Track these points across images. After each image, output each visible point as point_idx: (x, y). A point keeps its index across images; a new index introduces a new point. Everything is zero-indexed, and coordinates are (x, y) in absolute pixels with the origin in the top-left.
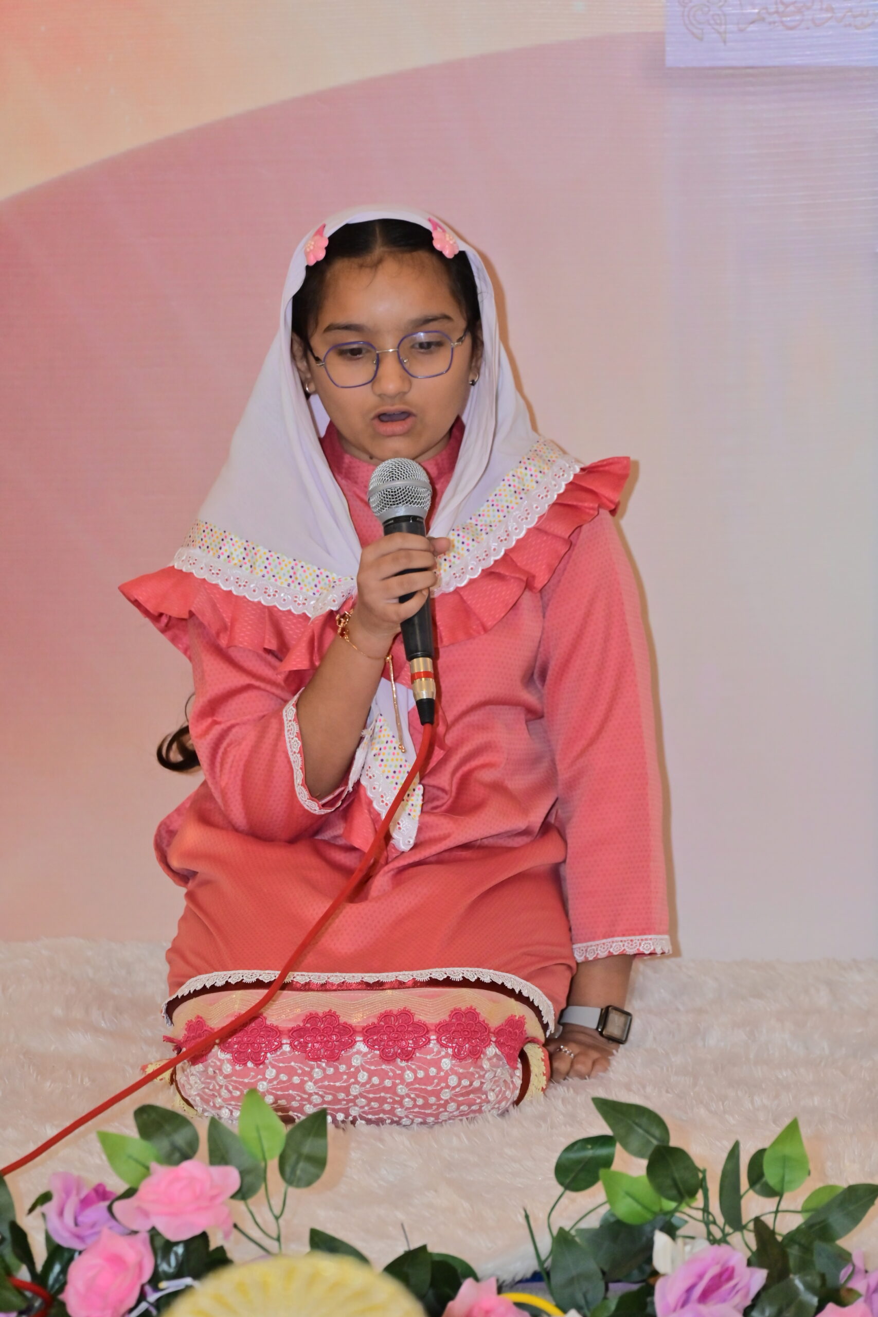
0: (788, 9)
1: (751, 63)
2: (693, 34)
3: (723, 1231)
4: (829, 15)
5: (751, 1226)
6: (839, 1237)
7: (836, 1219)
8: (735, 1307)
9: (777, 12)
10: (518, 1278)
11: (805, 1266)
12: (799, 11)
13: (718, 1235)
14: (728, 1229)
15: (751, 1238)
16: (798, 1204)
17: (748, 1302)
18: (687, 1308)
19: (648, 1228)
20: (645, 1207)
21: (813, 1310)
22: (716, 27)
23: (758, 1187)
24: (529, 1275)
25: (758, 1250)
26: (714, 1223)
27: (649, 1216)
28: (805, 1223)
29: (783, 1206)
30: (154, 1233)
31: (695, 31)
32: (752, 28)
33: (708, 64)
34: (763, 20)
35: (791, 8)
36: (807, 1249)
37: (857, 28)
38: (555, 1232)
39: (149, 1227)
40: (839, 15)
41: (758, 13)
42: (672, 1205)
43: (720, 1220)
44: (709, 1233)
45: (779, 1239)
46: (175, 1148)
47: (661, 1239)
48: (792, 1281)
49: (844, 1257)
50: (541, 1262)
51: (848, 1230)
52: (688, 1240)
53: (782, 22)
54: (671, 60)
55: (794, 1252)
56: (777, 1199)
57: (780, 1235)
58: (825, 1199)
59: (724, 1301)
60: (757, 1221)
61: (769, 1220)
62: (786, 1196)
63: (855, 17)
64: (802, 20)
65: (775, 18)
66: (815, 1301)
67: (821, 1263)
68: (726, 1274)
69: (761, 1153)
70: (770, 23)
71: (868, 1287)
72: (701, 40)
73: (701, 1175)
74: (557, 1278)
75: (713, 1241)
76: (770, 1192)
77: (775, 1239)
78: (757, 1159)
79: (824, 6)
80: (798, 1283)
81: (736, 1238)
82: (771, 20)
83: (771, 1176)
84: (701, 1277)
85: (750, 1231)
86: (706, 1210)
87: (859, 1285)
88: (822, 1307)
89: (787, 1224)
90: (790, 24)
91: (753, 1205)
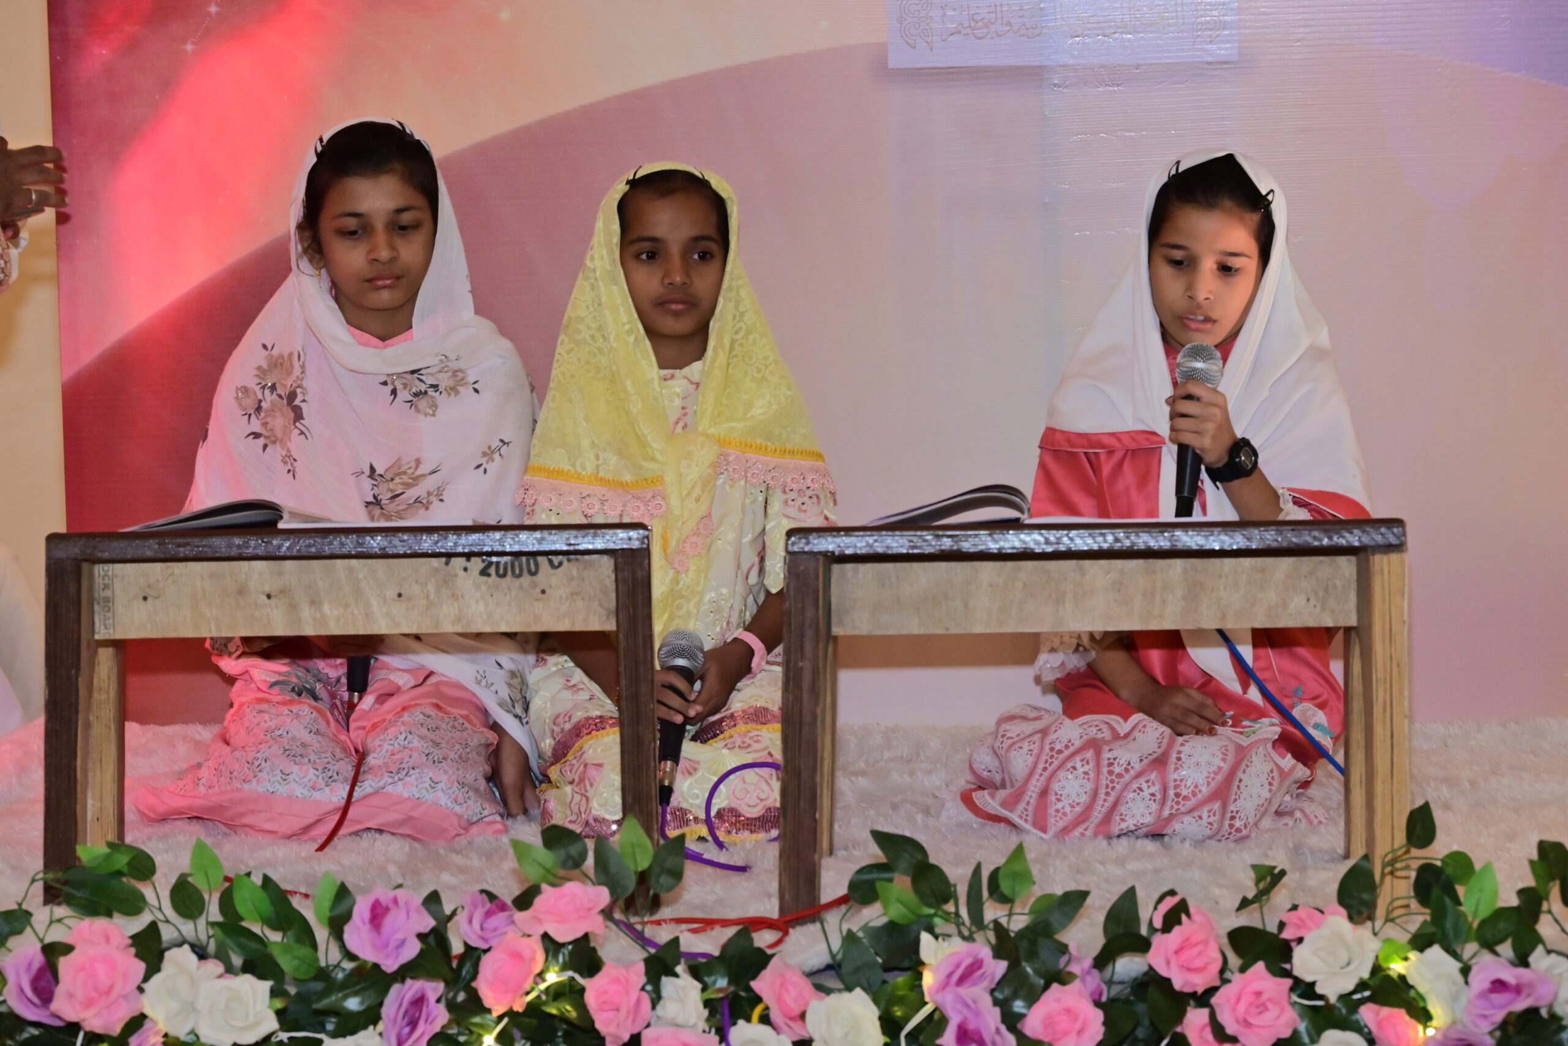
1: (951, 64)
2: (908, 43)
3: (970, 930)
4: (1008, 28)
5: (991, 926)
6: (1056, 933)
7: (1055, 918)
8: (985, 989)
9: (970, 27)
10: (815, 969)
11: (1032, 956)
12: (986, 26)
13: (966, 933)
14: (974, 929)
15: (991, 936)
16: (1026, 910)
17: (994, 985)
18: (948, 989)
19: (915, 928)
20: (910, 910)
21: (1040, 988)
22: (926, 38)
23: (995, 896)
24: (822, 966)
25: (996, 945)
26: (963, 924)
27: (913, 917)
28: (1032, 922)
29: (1015, 911)
30: (546, 937)
31: (910, 41)
32: (951, 38)
33: (919, 66)
34: (960, 32)
35: (980, 24)
36: (1033, 943)
37: (1029, 37)
38: (844, 933)
39: (542, 932)
40: (1015, 28)
41: (956, 27)
42: (932, 911)
43: (968, 922)
44: (960, 932)
45: (1012, 935)
46: (569, 857)
47: (925, 937)
48: (1024, 968)
49: (1063, 949)
50: (833, 956)
51: (1064, 926)
52: (946, 938)
53: (973, 34)
54: (892, 64)
55: (1024, 945)
56: (1008, 906)
57: (1013, 932)
58: (1046, 903)
59: (975, 984)
60: (996, 923)
61: (1004, 921)
62: (1017, 902)
63: (1027, 29)
64: (988, 32)
65: (969, 31)
66: (1042, 982)
67: (1044, 954)
68: (975, 965)
69: (997, 870)
70: (966, 35)
71: (1083, 970)
72: (914, 48)
73: (952, 889)
74: (845, 969)
75: (964, 938)
76: (1005, 900)
77: (1009, 936)
78: (994, 876)
80: (1029, 970)
81: (980, 936)
82: (966, 32)
83: (1005, 886)
84: (957, 967)
85: (990, 930)
86: (956, 914)
87: (1075, 968)
88: (1046, 987)
89: (1018, 923)
90: (979, 35)
91: (992, 912)
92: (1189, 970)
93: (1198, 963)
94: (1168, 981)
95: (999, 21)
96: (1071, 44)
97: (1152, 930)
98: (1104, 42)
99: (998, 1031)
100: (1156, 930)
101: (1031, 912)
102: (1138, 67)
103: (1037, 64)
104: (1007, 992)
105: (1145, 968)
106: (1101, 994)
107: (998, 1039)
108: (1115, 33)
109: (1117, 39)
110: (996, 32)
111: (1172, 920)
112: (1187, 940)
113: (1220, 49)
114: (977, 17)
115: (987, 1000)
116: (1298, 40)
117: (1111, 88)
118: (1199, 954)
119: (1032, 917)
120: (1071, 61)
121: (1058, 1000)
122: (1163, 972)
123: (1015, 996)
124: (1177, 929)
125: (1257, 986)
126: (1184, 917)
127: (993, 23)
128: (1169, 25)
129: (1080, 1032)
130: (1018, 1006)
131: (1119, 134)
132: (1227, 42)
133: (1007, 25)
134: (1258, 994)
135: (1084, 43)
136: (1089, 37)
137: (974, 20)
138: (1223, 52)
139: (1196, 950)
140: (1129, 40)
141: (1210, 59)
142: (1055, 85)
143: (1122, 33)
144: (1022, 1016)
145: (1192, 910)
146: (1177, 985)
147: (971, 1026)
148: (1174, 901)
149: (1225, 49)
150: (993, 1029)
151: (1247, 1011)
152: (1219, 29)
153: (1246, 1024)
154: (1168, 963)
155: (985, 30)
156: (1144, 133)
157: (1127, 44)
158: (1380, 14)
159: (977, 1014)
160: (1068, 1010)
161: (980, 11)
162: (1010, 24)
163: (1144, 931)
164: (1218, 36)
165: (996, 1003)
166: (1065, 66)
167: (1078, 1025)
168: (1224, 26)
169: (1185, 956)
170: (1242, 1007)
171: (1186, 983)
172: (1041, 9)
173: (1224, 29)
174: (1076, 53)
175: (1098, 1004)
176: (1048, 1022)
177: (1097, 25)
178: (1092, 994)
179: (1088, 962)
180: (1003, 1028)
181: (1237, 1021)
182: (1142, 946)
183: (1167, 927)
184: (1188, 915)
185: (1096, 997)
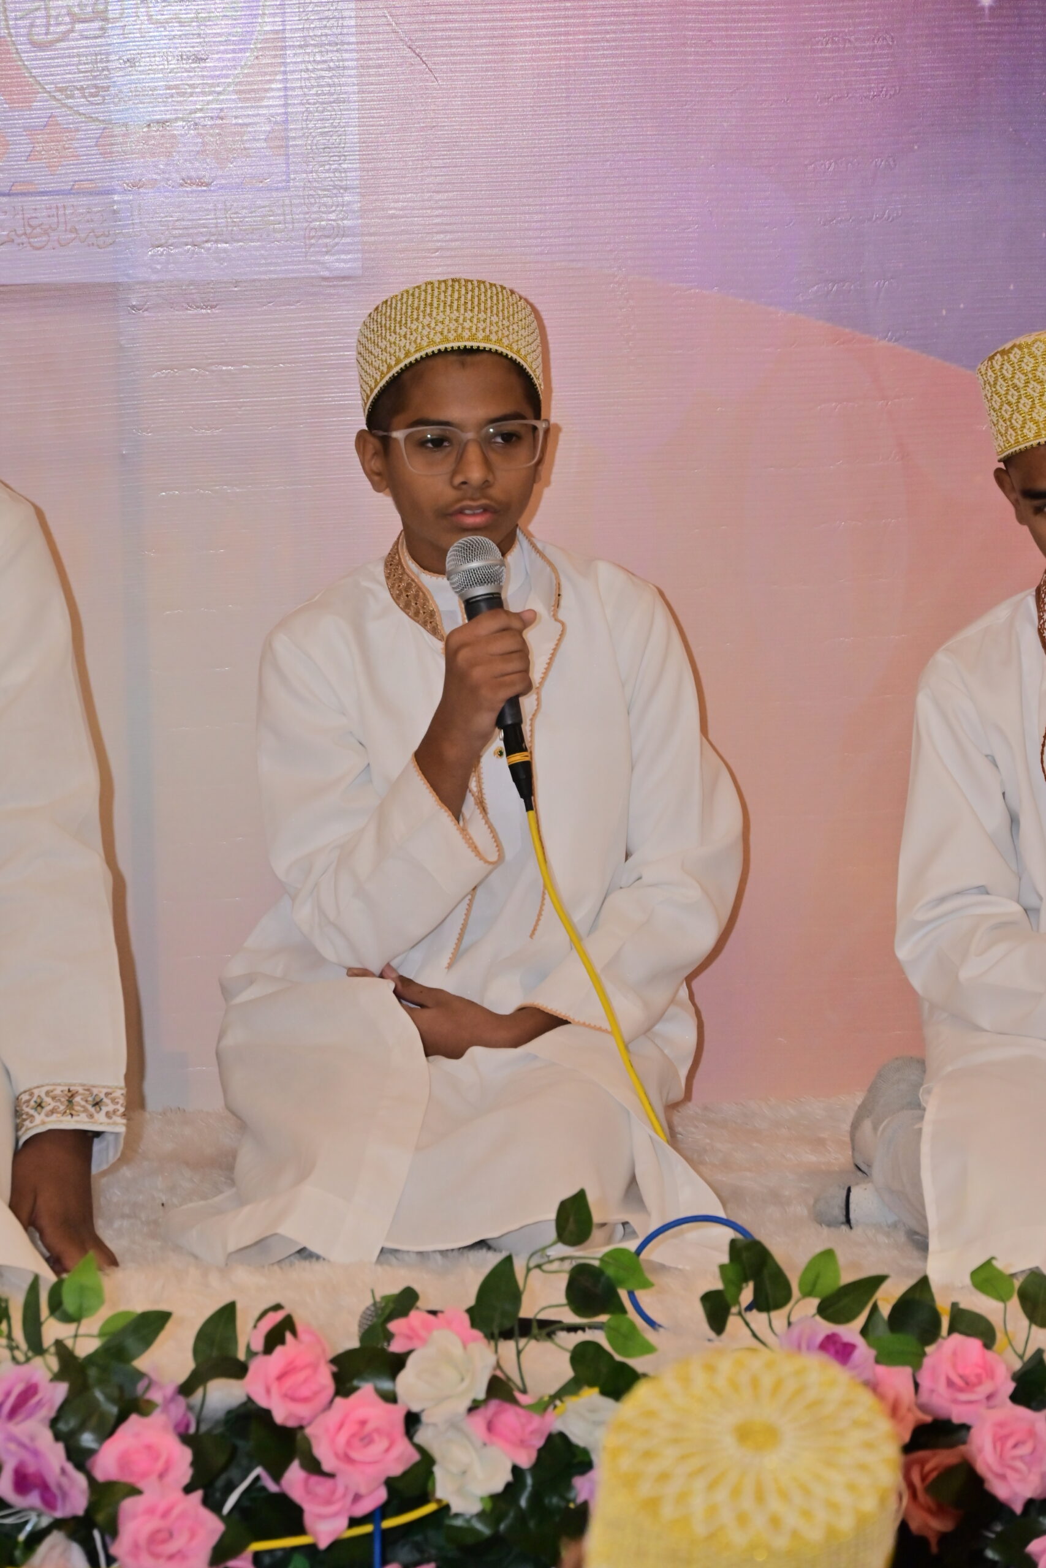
0: (35, 231)
1: (2, 281)
3: (26, 1355)
4: (73, 236)
5: (53, 1350)
6: (134, 1358)
7: (130, 1343)
8: (43, 1419)
9: (25, 234)
11: (104, 1380)
12: (46, 233)
13: (21, 1358)
14: (30, 1354)
15: (54, 1363)
16: (95, 1330)
17: (53, 1414)
21: (112, 1421)
23: (58, 1313)
25: (60, 1368)
26: (17, 1348)
28: (102, 1345)
29: (82, 1331)
34: (13, 241)
35: (38, 230)
36: (104, 1370)
37: (99, 247)
40: (83, 235)
41: (8, 235)
43: (24, 1345)
44: (14, 1359)
45: (80, 1360)
48: (93, 1393)
49: (140, 1375)
53: (29, 243)
55: (93, 1372)
56: (75, 1324)
57: (80, 1356)
58: (121, 1324)
59: (30, 1415)
60: (59, 1344)
61: (69, 1343)
62: (84, 1322)
63: (98, 237)
64: (49, 241)
65: (24, 239)
66: (114, 1410)
68: (30, 1391)
69: (57, 1284)
70: (19, 244)
71: (165, 1398)
75: (17, 1363)
76: (67, 1318)
77: (76, 1360)
78: (56, 1292)
79: (68, 228)
80: (98, 1395)
81: (38, 1361)
82: (20, 241)
83: (69, 1303)
84: (8, 1394)
85: (51, 1355)
86: (10, 1337)
87: (156, 1396)
88: (122, 1418)
89: (85, 1347)
90: (37, 245)
91: (53, 1330)
92: (294, 1399)
93: (305, 1392)
94: (267, 1413)
95: (62, 227)
96: (152, 255)
97: (251, 1354)
98: (193, 253)
99: (63, 1471)
100: (256, 1354)
101: (101, 1335)
102: (236, 284)
103: (109, 280)
104: (73, 1423)
105: (243, 1399)
106: (188, 1426)
107: (64, 1481)
108: (207, 241)
109: (209, 249)
110: (58, 241)
111: (274, 1339)
112: (291, 1363)
113: (338, 260)
114: (33, 222)
115: (47, 1435)
116: (437, 250)
117: (204, 311)
118: (306, 1381)
119: (105, 1339)
120: (154, 277)
121: (137, 1435)
122: (262, 1402)
123: (82, 1427)
124: (279, 1350)
125: (361, 1413)
126: (288, 1336)
127: (54, 230)
128: (275, 231)
129: (161, 1476)
130: (87, 1439)
131: (213, 368)
132: (349, 252)
133: (71, 231)
134: (363, 1423)
135: (169, 254)
136: (176, 247)
137: (30, 226)
138: (342, 265)
139: (301, 1376)
140: (225, 251)
141: (326, 274)
142: (133, 307)
143: (216, 242)
144: (91, 1452)
145: (299, 1328)
146: (279, 1417)
147: (31, 1468)
148: (278, 1316)
149: (345, 261)
150: (57, 1470)
151: (349, 1443)
152: (337, 236)
153: (348, 1459)
154: (268, 1391)
155: (44, 238)
156: (245, 366)
157: (222, 255)
158: (536, 217)
159: (36, 1453)
160: (149, 1447)
161: (39, 215)
162: (75, 230)
163: (241, 1356)
164: (337, 244)
165: (58, 1437)
166: (145, 283)
167: (160, 1465)
168: (343, 232)
169: (289, 1382)
170: (342, 1438)
171: (290, 1415)
172: (114, 212)
173: (343, 236)
174: (159, 267)
175: (186, 1439)
176: (124, 1462)
177: (185, 232)
178: (176, 1426)
179: (170, 1389)
180: (70, 1467)
181: (337, 1455)
182: (239, 1370)
183: (269, 1349)
184: (294, 1333)
185: (182, 1429)
